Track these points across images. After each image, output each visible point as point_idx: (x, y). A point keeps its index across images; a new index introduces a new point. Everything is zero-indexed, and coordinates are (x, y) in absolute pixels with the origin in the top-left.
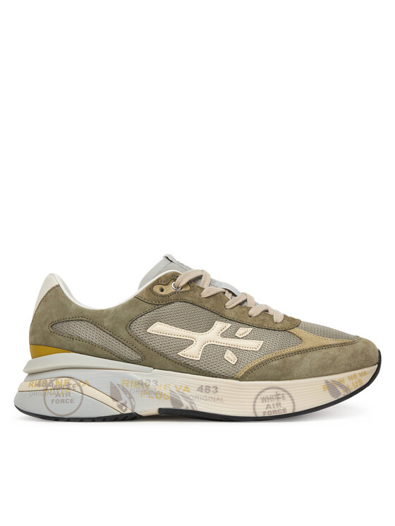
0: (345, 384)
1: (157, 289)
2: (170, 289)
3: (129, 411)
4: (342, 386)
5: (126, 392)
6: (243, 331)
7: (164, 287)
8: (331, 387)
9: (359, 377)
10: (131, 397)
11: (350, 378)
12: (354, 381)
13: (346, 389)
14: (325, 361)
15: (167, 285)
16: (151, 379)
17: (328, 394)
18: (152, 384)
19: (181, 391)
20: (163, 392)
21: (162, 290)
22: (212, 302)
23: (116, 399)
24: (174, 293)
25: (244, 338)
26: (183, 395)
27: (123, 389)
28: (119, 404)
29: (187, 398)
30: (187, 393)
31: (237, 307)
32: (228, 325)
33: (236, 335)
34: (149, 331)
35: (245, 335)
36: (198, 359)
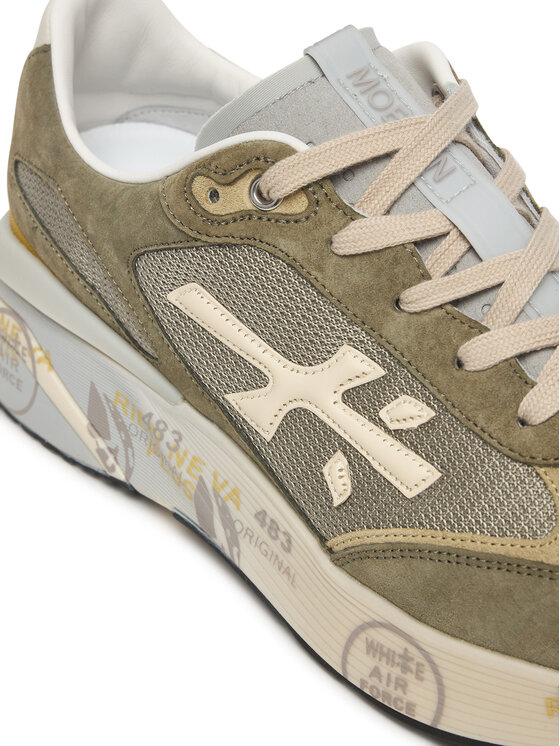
1: (201, 187)
2: (238, 198)
5: (121, 427)
6: (410, 411)
10: (128, 444)
15: (230, 184)
16: (172, 426)
18: (169, 437)
19: (223, 494)
20: (186, 476)
21: (214, 195)
22: (356, 276)
23: (98, 428)
24: (245, 216)
25: (397, 434)
26: (224, 510)
27: (116, 415)
28: (100, 452)
29: (228, 523)
30: (231, 505)
31: (440, 313)
32: (375, 371)
33: (383, 414)
34: (173, 297)
35: (404, 426)
36: (269, 438)
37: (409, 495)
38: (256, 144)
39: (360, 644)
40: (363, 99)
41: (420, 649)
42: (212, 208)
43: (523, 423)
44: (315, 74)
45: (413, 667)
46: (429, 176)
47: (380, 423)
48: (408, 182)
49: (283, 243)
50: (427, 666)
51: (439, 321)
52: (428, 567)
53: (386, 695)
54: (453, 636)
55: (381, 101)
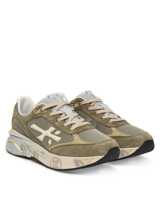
0: (83, 162)
1: (34, 111)
2: (39, 111)
3: (24, 155)
4: (81, 162)
5: (25, 148)
6: (58, 132)
7: (37, 111)
8: (76, 162)
9: (90, 160)
10: (25, 150)
11: (85, 159)
12: (87, 161)
13: (83, 164)
14: (76, 150)
15: (38, 110)
16: (31, 145)
17: (75, 164)
18: (31, 147)
19: (37, 151)
20: (32, 151)
21: (36, 112)
22: (52, 118)
23: (22, 150)
24: (40, 113)
25: (57, 135)
26: (37, 153)
27: (24, 147)
28: (22, 152)
29: (37, 155)
30: (38, 152)
31: (62, 121)
32: (54, 129)
33: (55, 133)
34: (31, 127)
35: (57, 134)
36: (42, 141)
37: (58, 141)
38: (41, 105)
39: (52, 162)
40: (54, 100)
41: (59, 159)
42: (36, 113)
43: (71, 131)
44: (49, 98)
45: (58, 162)
46: (61, 108)
47: (55, 135)
48: (59, 108)
49: (44, 116)
50: (60, 161)
51: (62, 122)
52: (59, 148)
53: (55, 167)
54: (62, 156)
55: (56, 101)
